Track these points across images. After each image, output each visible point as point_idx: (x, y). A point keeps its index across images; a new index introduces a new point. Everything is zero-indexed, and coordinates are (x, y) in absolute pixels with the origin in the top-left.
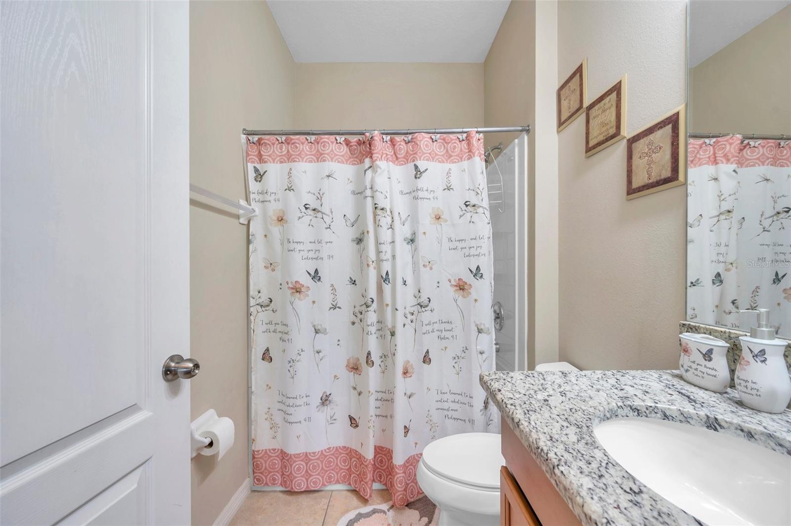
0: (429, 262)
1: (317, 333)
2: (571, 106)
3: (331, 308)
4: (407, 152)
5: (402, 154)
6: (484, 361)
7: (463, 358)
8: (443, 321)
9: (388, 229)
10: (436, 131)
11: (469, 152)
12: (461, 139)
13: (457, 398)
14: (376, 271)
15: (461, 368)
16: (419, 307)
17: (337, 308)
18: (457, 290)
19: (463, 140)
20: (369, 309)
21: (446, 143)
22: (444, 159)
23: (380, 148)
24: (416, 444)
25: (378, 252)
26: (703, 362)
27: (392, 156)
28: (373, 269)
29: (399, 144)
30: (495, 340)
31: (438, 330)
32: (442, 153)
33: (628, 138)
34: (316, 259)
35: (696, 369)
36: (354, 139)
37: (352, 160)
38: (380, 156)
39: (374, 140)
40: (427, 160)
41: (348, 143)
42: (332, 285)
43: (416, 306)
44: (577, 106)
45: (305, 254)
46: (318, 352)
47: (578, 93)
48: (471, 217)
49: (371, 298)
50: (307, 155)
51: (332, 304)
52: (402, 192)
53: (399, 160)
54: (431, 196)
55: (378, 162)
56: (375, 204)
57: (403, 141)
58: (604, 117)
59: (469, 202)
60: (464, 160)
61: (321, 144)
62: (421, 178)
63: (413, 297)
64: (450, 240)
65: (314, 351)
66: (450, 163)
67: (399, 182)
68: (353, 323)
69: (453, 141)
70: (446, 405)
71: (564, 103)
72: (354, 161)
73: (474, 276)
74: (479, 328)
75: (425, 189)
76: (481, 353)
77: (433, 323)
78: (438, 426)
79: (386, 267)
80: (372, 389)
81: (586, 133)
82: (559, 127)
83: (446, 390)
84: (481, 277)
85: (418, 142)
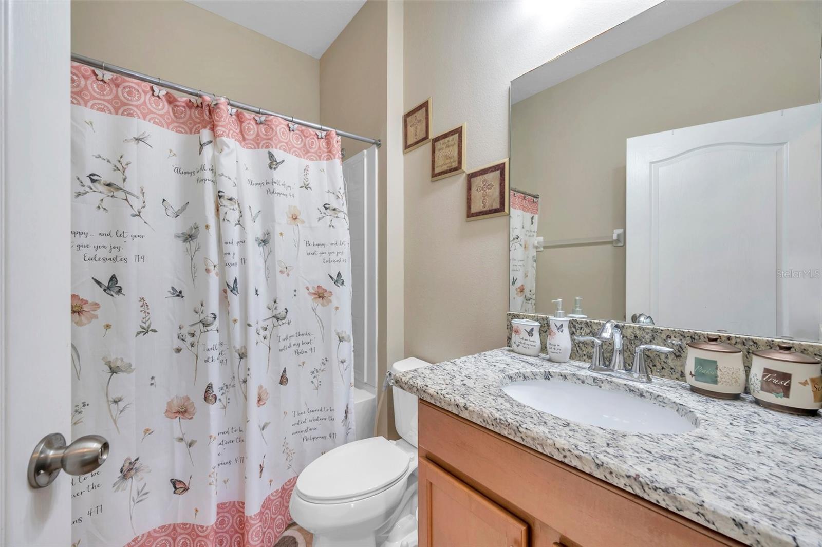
0: (286, 268)
1: (113, 371)
2: (417, 134)
3: (139, 333)
4: (258, 134)
5: (250, 135)
6: (345, 370)
7: (322, 371)
8: (301, 334)
9: (236, 225)
10: (294, 119)
11: (328, 152)
12: (320, 137)
13: (315, 415)
14: (218, 278)
15: (320, 382)
16: (275, 320)
17: (150, 332)
18: (315, 298)
19: (322, 138)
20: (209, 328)
21: (304, 136)
22: (301, 154)
23: (227, 121)
24: (271, 481)
25: (222, 254)
26: (528, 338)
27: (238, 134)
28: (215, 276)
29: (248, 122)
30: (354, 347)
31: (295, 345)
32: (299, 147)
33: (468, 173)
34: (114, 260)
35: (524, 343)
36: (183, 98)
37: (176, 124)
38: (227, 132)
39: (218, 108)
40: (284, 150)
41: (171, 100)
42: (142, 299)
43: (271, 319)
44: (423, 135)
45: (90, 252)
46: (116, 402)
47: (424, 124)
48: (331, 221)
49: (212, 314)
50: (94, 98)
51: (141, 326)
52: (250, 182)
53: (247, 142)
54: (288, 192)
55: (224, 138)
56: (219, 192)
57: (253, 119)
58: (446, 152)
59: (329, 205)
60: (323, 160)
61: (124, 88)
62: (277, 170)
63: (267, 309)
64: (308, 244)
65: (108, 401)
66: (307, 159)
67: (247, 169)
68: (178, 350)
69: (312, 137)
70: (303, 427)
71: (411, 130)
72: (180, 127)
73: (335, 283)
74: (340, 336)
75: (282, 183)
76: (342, 362)
77: (290, 337)
78: (294, 453)
79: (234, 273)
80: (214, 431)
81: (432, 161)
82: (405, 149)
83: (303, 409)
84: (342, 284)
85: (273, 127)
